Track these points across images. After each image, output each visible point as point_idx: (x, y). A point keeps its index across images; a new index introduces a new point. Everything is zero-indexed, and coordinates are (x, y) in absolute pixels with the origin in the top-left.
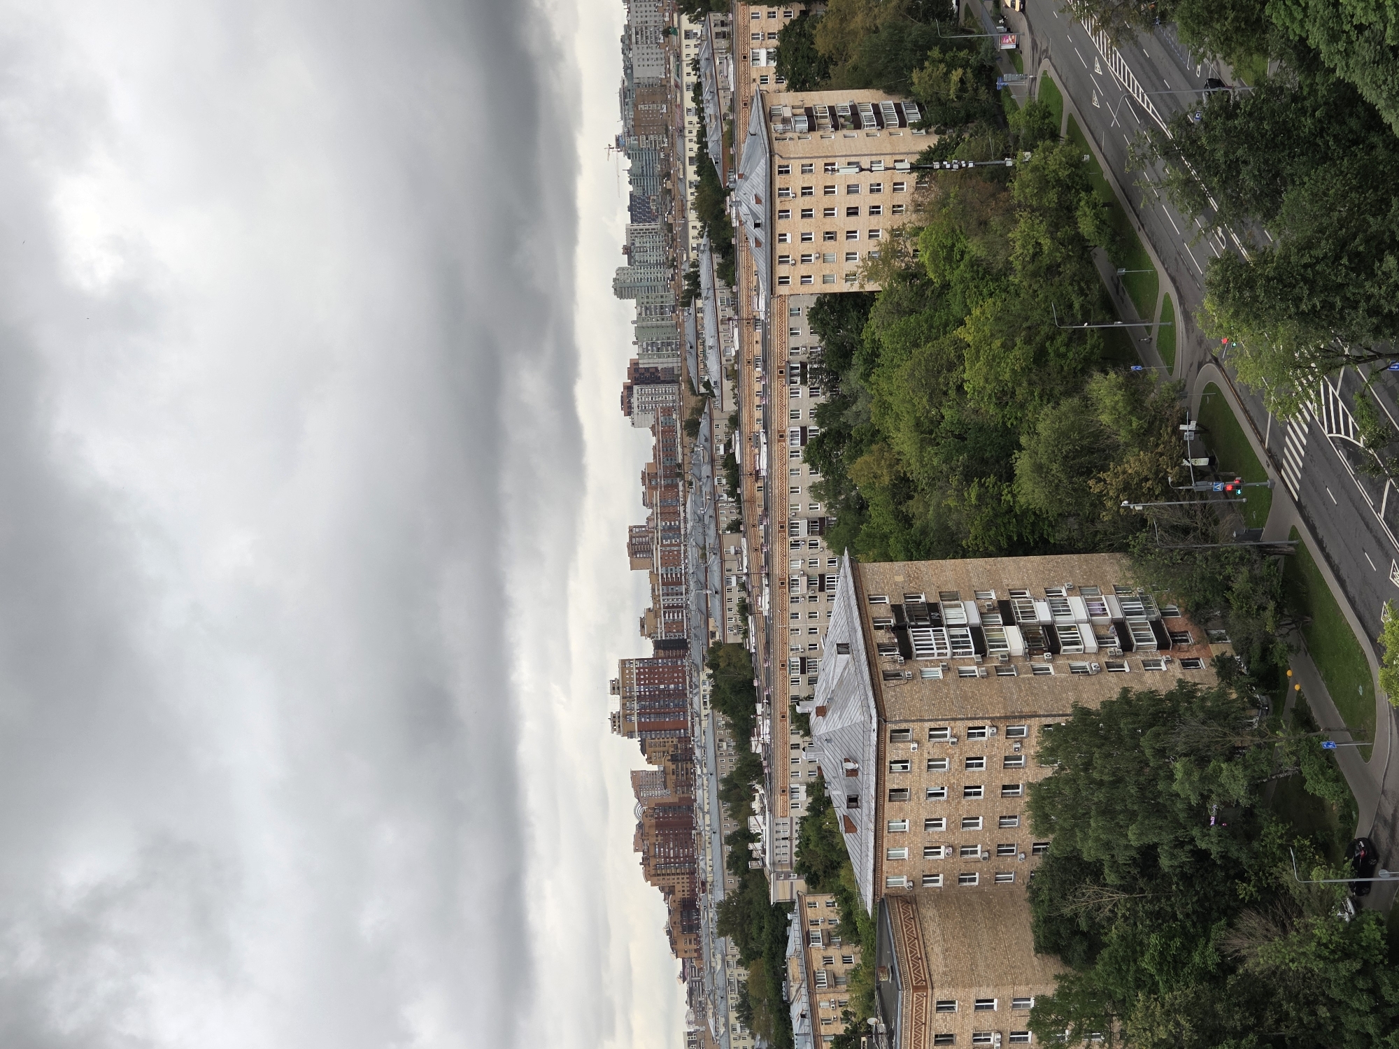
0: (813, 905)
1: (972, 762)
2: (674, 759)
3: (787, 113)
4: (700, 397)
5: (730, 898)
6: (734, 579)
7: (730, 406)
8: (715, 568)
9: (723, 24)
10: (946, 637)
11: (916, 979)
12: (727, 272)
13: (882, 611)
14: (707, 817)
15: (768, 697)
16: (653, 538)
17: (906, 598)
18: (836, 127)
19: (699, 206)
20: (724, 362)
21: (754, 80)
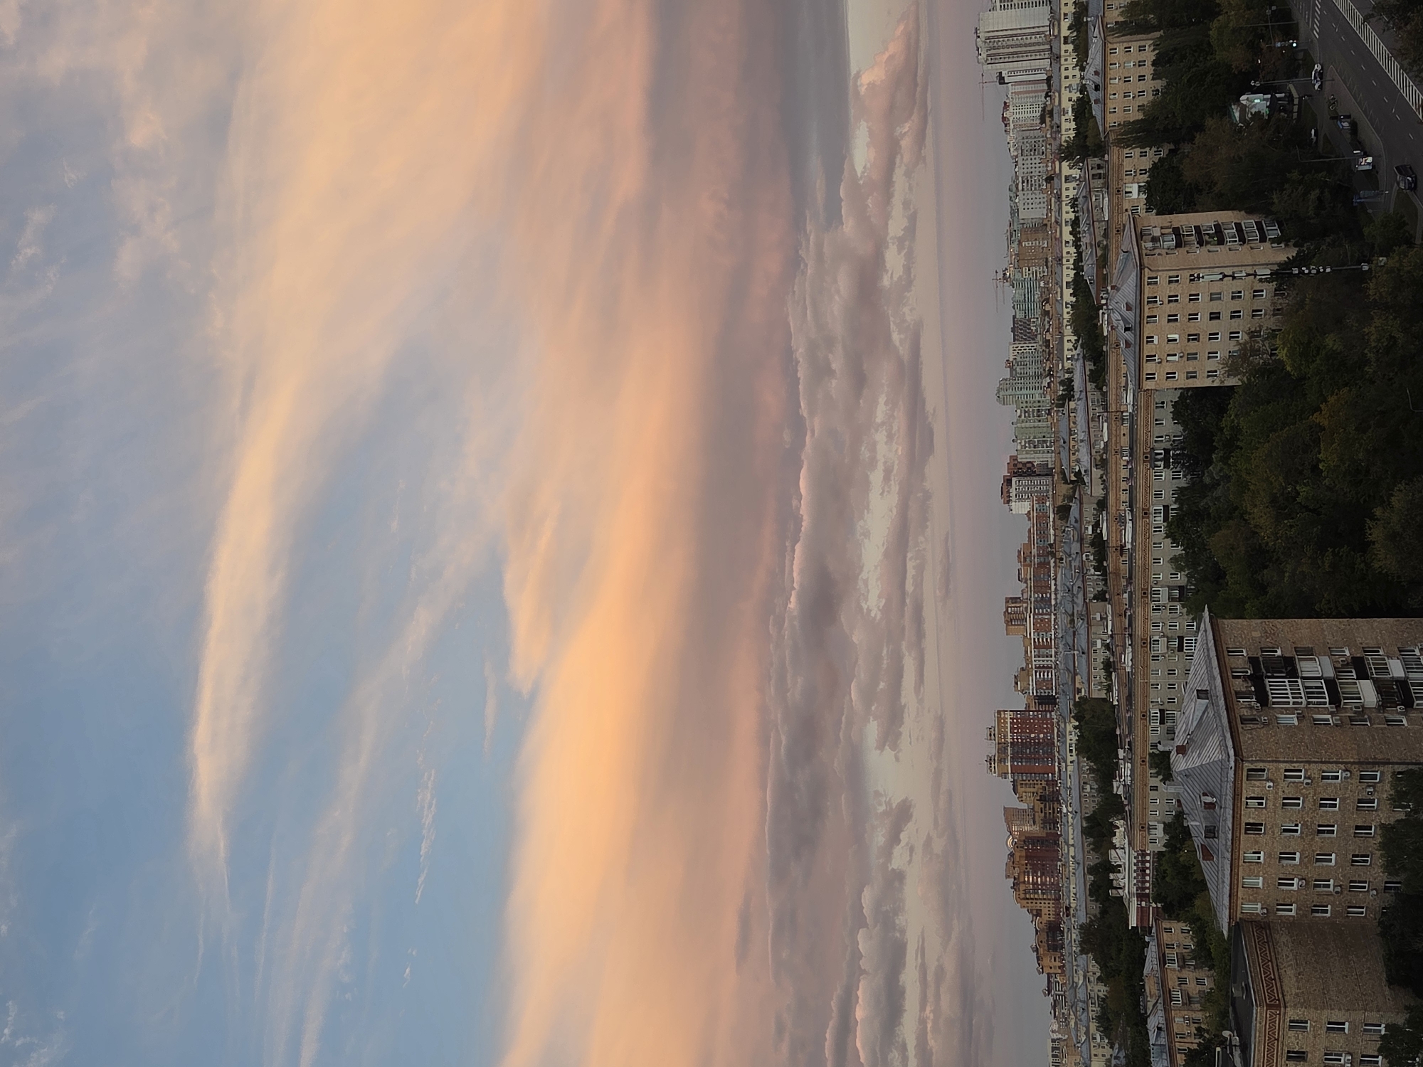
0: (1169, 930)
1: (1325, 802)
2: (1042, 799)
3: (1157, 233)
4: (1071, 486)
5: (1091, 921)
6: (1099, 642)
7: (1098, 491)
8: (1082, 631)
9: (1099, 167)
10: (1301, 687)
11: (1270, 998)
12: (1098, 377)
13: (1239, 662)
14: (1072, 849)
15: (1130, 743)
16: (1026, 608)
17: (1262, 652)
18: (1201, 243)
19: (1074, 321)
20: (1093, 453)
21: (1126, 210)
